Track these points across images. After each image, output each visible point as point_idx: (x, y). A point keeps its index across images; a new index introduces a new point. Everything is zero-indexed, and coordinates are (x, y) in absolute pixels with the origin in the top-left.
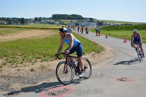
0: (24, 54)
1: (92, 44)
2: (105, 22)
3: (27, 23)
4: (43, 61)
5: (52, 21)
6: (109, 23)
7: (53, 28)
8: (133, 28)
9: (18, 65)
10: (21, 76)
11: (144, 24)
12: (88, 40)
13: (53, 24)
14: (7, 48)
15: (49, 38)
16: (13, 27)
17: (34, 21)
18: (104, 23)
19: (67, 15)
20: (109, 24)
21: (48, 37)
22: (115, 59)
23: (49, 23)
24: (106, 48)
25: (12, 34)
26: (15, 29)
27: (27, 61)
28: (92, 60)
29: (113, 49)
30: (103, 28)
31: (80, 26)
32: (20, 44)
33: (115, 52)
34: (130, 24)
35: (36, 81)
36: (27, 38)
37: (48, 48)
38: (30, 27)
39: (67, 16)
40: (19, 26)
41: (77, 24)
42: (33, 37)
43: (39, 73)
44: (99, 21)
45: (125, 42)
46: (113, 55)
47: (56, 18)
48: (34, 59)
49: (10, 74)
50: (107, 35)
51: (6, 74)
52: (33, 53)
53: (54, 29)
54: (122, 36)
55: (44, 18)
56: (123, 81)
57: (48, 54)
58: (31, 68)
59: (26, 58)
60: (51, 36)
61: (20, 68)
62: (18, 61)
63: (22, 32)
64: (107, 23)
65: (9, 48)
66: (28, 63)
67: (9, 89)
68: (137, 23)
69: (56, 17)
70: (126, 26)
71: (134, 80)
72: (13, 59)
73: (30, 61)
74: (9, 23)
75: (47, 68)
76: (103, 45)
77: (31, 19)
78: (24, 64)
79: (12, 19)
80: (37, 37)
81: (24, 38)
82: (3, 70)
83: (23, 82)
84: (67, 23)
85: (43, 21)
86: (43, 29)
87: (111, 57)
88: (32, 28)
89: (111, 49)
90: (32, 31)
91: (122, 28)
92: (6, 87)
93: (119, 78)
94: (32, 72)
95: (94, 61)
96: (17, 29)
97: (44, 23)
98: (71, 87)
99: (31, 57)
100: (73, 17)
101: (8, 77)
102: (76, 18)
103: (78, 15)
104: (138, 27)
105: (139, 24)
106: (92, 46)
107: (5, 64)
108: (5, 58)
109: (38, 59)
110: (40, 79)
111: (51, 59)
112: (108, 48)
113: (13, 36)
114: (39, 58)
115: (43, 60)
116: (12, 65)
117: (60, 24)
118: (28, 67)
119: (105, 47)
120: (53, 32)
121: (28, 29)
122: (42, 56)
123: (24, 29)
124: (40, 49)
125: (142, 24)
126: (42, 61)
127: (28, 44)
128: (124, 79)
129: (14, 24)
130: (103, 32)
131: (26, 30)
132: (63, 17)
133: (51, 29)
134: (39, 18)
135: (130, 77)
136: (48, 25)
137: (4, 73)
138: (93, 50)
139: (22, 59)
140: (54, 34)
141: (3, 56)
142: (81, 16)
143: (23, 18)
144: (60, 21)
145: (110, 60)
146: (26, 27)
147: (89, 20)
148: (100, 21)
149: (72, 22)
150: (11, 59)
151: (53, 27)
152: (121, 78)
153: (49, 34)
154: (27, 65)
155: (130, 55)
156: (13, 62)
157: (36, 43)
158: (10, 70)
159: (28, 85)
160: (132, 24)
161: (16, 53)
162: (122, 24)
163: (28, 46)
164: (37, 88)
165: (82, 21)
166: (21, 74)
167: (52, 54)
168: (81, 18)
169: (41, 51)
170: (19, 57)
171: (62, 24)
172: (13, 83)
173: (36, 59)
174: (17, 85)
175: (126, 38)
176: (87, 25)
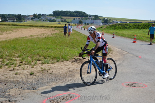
0: (22, 56)
2: (112, 20)
3: (25, 20)
4: (44, 64)
5: (52, 18)
6: (116, 21)
8: (143, 26)
9: (15, 68)
10: (19, 80)
13: (54, 22)
14: (3, 48)
15: (50, 37)
16: (9, 25)
17: (32, 18)
18: (110, 21)
19: (70, 12)
21: (48, 36)
22: (123, 61)
23: (50, 21)
24: (113, 50)
25: (7, 33)
26: (11, 26)
27: (26, 64)
29: (121, 50)
30: (110, 27)
31: (84, 24)
32: (17, 43)
33: (124, 54)
34: (139, 22)
35: (37, 86)
36: (25, 37)
37: (49, 49)
38: (28, 24)
40: (16, 23)
41: (80, 22)
42: (31, 36)
43: (39, 77)
44: (104, 19)
45: (134, 42)
46: (121, 57)
47: (57, 15)
48: (34, 61)
49: (7, 78)
50: (114, 35)
51: (3, 78)
52: (32, 54)
53: (55, 27)
54: (131, 35)
55: (43, 15)
56: (133, 87)
57: (49, 55)
58: (30, 72)
59: (25, 60)
60: (52, 35)
61: (18, 72)
62: (15, 63)
63: (19, 30)
64: (114, 21)
65: (5, 48)
66: (27, 65)
67: (6, 95)
68: (147, 21)
69: (57, 14)
70: (135, 24)
71: (146, 86)
72: (10, 61)
73: (29, 63)
75: (48, 72)
77: (29, 16)
78: (23, 67)
79: (7, 15)
80: (36, 37)
81: (22, 37)
83: (22, 88)
84: (70, 20)
85: (42, 18)
86: (43, 27)
87: (119, 59)
88: (30, 26)
89: (119, 50)
90: (30, 29)
91: (131, 26)
92: (3, 93)
93: (128, 83)
94: (32, 76)
96: (14, 26)
97: (44, 20)
98: (76, 93)
99: (30, 59)
100: (76, 14)
101: (5, 82)
102: (79, 15)
103: (81, 12)
104: (148, 26)
105: (149, 23)
107: (1, 66)
108: (1, 60)
109: (38, 61)
110: (41, 84)
111: (53, 61)
112: (116, 49)
113: (9, 35)
114: (39, 60)
115: (43, 62)
116: (9, 68)
117: (62, 21)
118: (27, 70)
119: (112, 48)
120: (54, 31)
121: (25, 27)
122: (42, 58)
123: (21, 26)
124: (39, 50)
125: (153, 22)
126: (42, 64)
127: (26, 44)
128: (134, 85)
129: (10, 21)
130: (109, 31)
131: (23, 28)
132: (65, 13)
133: (52, 27)
134: (38, 14)
135: (141, 82)
136: (49, 22)
139: (20, 62)
140: (55, 33)
142: (84, 13)
143: (20, 14)
144: (62, 18)
145: (118, 63)
146: (23, 24)
147: (94, 17)
148: (106, 19)
149: (74, 19)
150: (8, 61)
151: (54, 25)
152: (131, 83)
153: (49, 33)
154: (26, 68)
155: (140, 58)
156: (9, 64)
157: (35, 43)
158: (7, 73)
159: (27, 91)
160: (142, 23)
161: (13, 54)
162: (130, 22)
163: (27, 47)
164: (38, 94)
165: (86, 19)
166: (19, 78)
167: (53, 55)
168: (85, 15)
169: (41, 53)
170: (17, 59)
171: (64, 22)
172: (11, 88)
173: (35, 61)
174: (15, 91)
175: (136, 37)
176: (91, 23)
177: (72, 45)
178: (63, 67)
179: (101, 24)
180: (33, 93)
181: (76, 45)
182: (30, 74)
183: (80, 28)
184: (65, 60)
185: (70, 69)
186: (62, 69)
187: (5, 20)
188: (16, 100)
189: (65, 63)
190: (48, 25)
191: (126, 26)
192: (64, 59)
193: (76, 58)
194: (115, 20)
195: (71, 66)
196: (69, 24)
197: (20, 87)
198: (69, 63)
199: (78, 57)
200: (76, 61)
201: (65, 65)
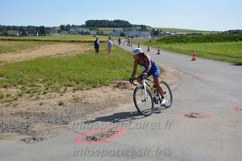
0: (48, 80)
2: (163, 31)
4: (76, 90)
5: (85, 30)
7: (87, 40)
8: (204, 39)
9: (39, 96)
10: (45, 112)
11: (218, 34)
16: (29, 40)
17: (59, 31)
18: (161, 33)
19: (108, 21)
20: (169, 34)
21: (81, 54)
22: (180, 85)
23: (82, 33)
24: (166, 70)
25: (27, 50)
26: (31, 42)
27: (53, 91)
29: (176, 70)
30: (161, 40)
33: (181, 75)
34: (199, 33)
35: (68, 120)
36: (51, 56)
37: (83, 71)
38: (54, 39)
39: (107, 23)
41: (122, 35)
42: (58, 54)
43: (71, 108)
44: (154, 29)
45: (194, 60)
46: (176, 80)
47: (91, 26)
48: (63, 87)
49: (29, 109)
51: (24, 110)
52: (61, 78)
54: (189, 51)
55: (73, 26)
56: (193, 118)
57: (82, 79)
58: (59, 101)
59: (51, 86)
60: (85, 52)
61: (44, 101)
62: (39, 90)
63: (42, 47)
64: (166, 33)
66: (54, 93)
67: (29, 132)
68: (209, 32)
69: (91, 24)
70: (194, 36)
71: (210, 117)
72: (33, 88)
73: (57, 90)
74: (22, 34)
75: (83, 101)
76: (162, 65)
77: (55, 27)
78: (49, 95)
79: (26, 27)
80: (65, 55)
81: (46, 56)
82: (19, 104)
83: (49, 122)
84: (108, 33)
85: (72, 30)
86: (73, 41)
87: (175, 83)
88: (56, 41)
89: (174, 70)
90: (56, 45)
91: (188, 39)
92: (25, 129)
94: (61, 107)
96: (35, 42)
97: (74, 33)
99: (57, 84)
101: (27, 114)
102: (121, 25)
103: (124, 21)
105: (211, 34)
107: (22, 95)
108: (20, 86)
109: (68, 87)
110: (73, 116)
111: (88, 87)
112: (170, 70)
113: (30, 53)
114: (70, 86)
115: (76, 88)
116: (31, 96)
117: (98, 34)
118: (55, 99)
120: (88, 47)
122: (74, 82)
126: (74, 90)
127: (52, 64)
128: (195, 115)
129: (30, 35)
133: (85, 42)
137: (21, 109)
139: (45, 88)
140: (89, 49)
141: (18, 83)
142: (127, 22)
143: (43, 26)
144: (98, 30)
146: (47, 39)
147: (139, 28)
148: (156, 30)
149: (114, 31)
150: (30, 88)
151: (87, 38)
152: (190, 113)
153: (81, 49)
154: (53, 96)
155: (201, 80)
156: (32, 91)
157: (64, 64)
158: (29, 104)
159: (56, 126)
160: (202, 34)
161: (36, 78)
162: (187, 33)
163: (53, 68)
164: (70, 130)
165: (130, 30)
166: (45, 109)
167: (88, 79)
168: (128, 25)
169: (72, 76)
170: (41, 84)
171: (101, 35)
172: (35, 122)
173: (65, 87)
174: (40, 126)
175: (195, 54)
176: (137, 36)
177: (113, 65)
178: (101, 94)
179: (150, 36)
180: (64, 128)
182: (59, 104)
183: (122, 42)
184: (104, 85)
185: (111, 97)
186: (100, 97)
187: (24, 34)
188: (42, 137)
189: (104, 88)
190: (79, 40)
191: (183, 39)
192: (103, 84)
193: (118, 82)
194: (167, 31)
195: (112, 93)
197: (47, 121)
198: (109, 89)
199: (121, 81)
200: (118, 87)
201: (104, 92)
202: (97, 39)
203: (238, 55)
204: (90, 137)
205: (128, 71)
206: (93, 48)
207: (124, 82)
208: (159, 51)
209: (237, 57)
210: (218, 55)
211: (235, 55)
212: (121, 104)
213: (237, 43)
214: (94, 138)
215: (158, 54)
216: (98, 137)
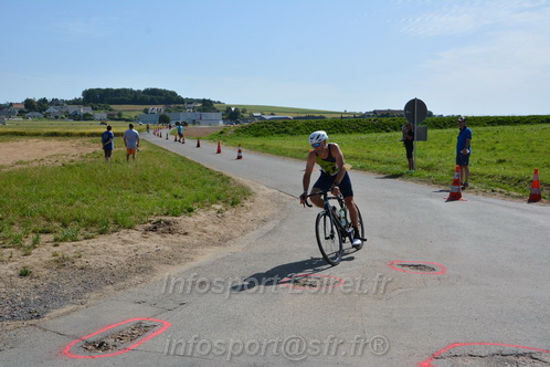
1: (212, 178)
2: (248, 112)
4: (61, 241)
5: (83, 110)
6: (259, 114)
7: (87, 131)
11: (355, 117)
12: (201, 168)
13: (86, 120)
15: (78, 165)
18: (244, 115)
19: (131, 91)
20: (260, 118)
21: (72, 161)
22: (282, 221)
23: (76, 117)
24: (256, 191)
27: (7, 245)
28: (216, 228)
29: (275, 191)
30: (245, 130)
31: (173, 124)
33: (284, 200)
35: (42, 308)
36: (2, 166)
37: (76, 198)
38: (9, 130)
39: (130, 95)
41: (164, 120)
42: (21, 162)
43: (49, 281)
44: (229, 108)
46: (276, 211)
47: (96, 101)
48: (30, 236)
52: (25, 215)
53: (92, 135)
54: (300, 150)
55: (55, 102)
57: (76, 216)
58: (20, 267)
60: (82, 157)
64: (255, 114)
66: (9, 250)
68: (338, 113)
69: (95, 98)
73: (17, 243)
75: (76, 264)
76: (246, 182)
77: (11, 104)
80: (36, 164)
84: (133, 115)
85: (51, 109)
86: (55, 135)
89: (272, 191)
90: (15, 143)
91: (298, 128)
94: (26, 280)
95: (222, 232)
97: (57, 117)
98: (159, 317)
99: (17, 230)
100: (149, 97)
102: (160, 100)
103: (165, 91)
104: (341, 125)
105: (342, 118)
106: (214, 184)
109: (42, 236)
110: (55, 299)
111: (87, 233)
112: (263, 190)
114: (47, 232)
115: (60, 237)
117: (111, 118)
118: (10, 264)
119: (251, 187)
120: (89, 146)
122: (56, 224)
124: (46, 201)
125: (351, 116)
126: (56, 242)
132: (118, 96)
133: (82, 135)
134: (40, 100)
136: (71, 121)
138: (218, 199)
140: (90, 151)
142: (174, 94)
144: (110, 110)
145: (270, 226)
147: (199, 105)
148: (233, 109)
149: (146, 111)
151: (87, 128)
153: (74, 152)
157: (32, 184)
159: (12, 324)
162: (296, 115)
163: (7, 194)
165: (179, 110)
167: (88, 216)
168: (174, 98)
169: (52, 210)
171: (117, 120)
173: (35, 236)
176: (194, 122)
177: (143, 183)
178: (118, 247)
179: (221, 123)
180: (32, 328)
181: (153, 183)
182: (21, 275)
183: (164, 135)
184: (124, 228)
185: (140, 252)
186: (114, 253)
189: (124, 235)
190: (70, 131)
191: (287, 128)
192: (121, 224)
193: (155, 220)
194: (257, 111)
195: (143, 244)
196: (131, 126)
198: (136, 234)
199: (160, 218)
200: (154, 229)
201: (125, 242)
202: (109, 128)
203: (391, 159)
204: (93, 344)
205: (176, 196)
206: (99, 148)
207: (168, 218)
208: (240, 151)
209: (390, 163)
210: (356, 159)
211: (386, 159)
212: (162, 266)
213: (389, 134)
214: (101, 344)
215: (239, 157)
216: (111, 341)
